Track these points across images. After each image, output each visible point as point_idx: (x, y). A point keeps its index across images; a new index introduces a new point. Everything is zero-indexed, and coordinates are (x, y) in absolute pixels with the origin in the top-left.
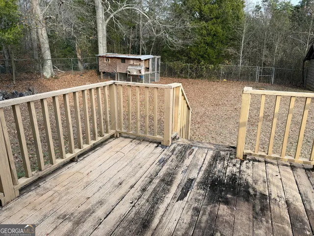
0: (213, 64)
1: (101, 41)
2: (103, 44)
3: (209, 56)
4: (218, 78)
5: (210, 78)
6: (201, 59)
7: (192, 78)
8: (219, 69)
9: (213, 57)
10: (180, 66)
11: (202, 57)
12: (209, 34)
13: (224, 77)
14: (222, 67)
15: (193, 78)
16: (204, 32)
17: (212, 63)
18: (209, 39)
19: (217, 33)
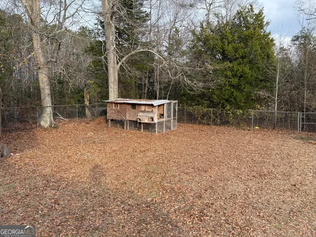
0: (241, 109)
1: (112, 86)
2: (114, 89)
3: (235, 100)
4: (249, 125)
5: (238, 125)
6: (226, 103)
7: (216, 124)
8: (249, 115)
9: (241, 100)
10: (201, 111)
11: (227, 100)
12: (234, 76)
13: (255, 124)
14: (252, 112)
16: (229, 73)
17: (239, 108)
18: (235, 81)
19: (244, 74)
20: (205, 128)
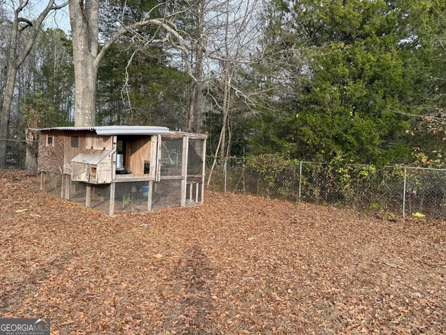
0: (374, 162)
3: (358, 139)
4: (394, 205)
5: (364, 205)
6: (335, 148)
7: (309, 200)
8: (396, 180)
9: (372, 139)
10: (276, 165)
11: (337, 140)
12: (357, 77)
13: (414, 202)
14: (404, 172)
15: (312, 201)
16: (342, 69)
17: (370, 160)
18: (357, 89)
19: (384, 70)
20: (281, 206)
